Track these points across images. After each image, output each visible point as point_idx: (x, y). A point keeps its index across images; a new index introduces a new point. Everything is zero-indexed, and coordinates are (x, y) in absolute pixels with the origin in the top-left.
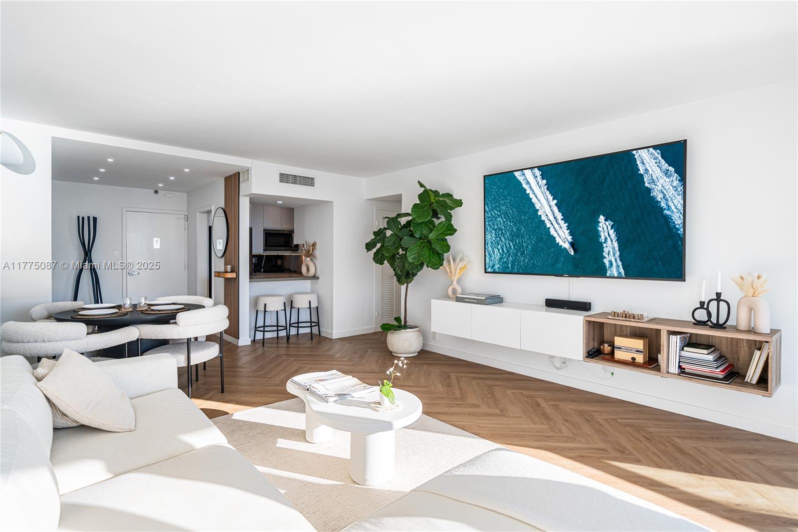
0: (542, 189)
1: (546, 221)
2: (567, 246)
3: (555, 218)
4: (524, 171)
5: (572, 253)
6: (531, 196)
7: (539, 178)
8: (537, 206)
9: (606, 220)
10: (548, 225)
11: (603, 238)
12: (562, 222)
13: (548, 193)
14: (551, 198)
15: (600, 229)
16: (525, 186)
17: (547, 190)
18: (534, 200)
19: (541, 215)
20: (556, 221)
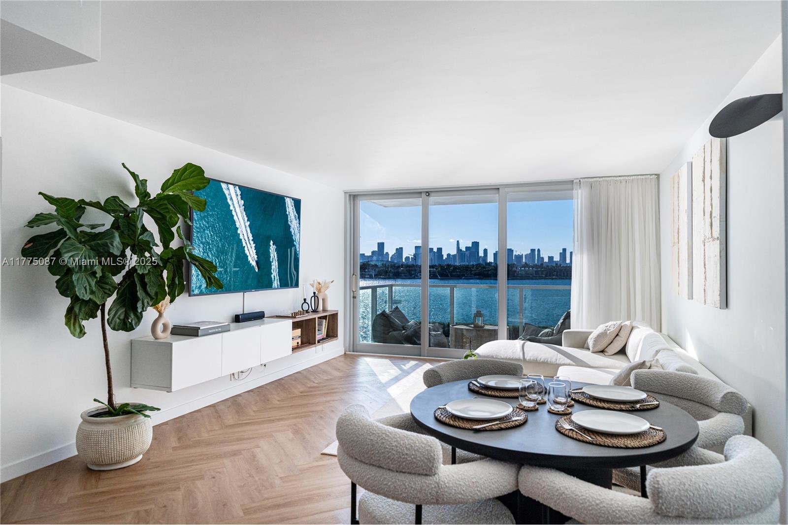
0: (241, 208)
1: (243, 240)
2: (254, 263)
3: (248, 238)
4: (229, 185)
5: (257, 271)
6: (234, 213)
7: (239, 197)
8: (238, 225)
9: (273, 244)
10: (244, 244)
11: (272, 258)
12: (252, 242)
13: (244, 213)
14: (246, 219)
15: (270, 251)
16: (229, 201)
17: (244, 210)
18: (235, 218)
19: (239, 234)
20: (249, 241)
